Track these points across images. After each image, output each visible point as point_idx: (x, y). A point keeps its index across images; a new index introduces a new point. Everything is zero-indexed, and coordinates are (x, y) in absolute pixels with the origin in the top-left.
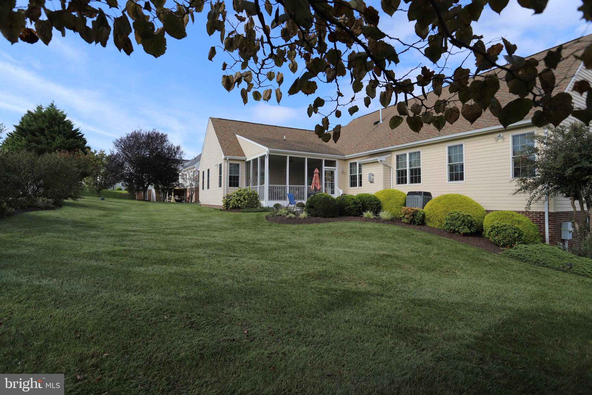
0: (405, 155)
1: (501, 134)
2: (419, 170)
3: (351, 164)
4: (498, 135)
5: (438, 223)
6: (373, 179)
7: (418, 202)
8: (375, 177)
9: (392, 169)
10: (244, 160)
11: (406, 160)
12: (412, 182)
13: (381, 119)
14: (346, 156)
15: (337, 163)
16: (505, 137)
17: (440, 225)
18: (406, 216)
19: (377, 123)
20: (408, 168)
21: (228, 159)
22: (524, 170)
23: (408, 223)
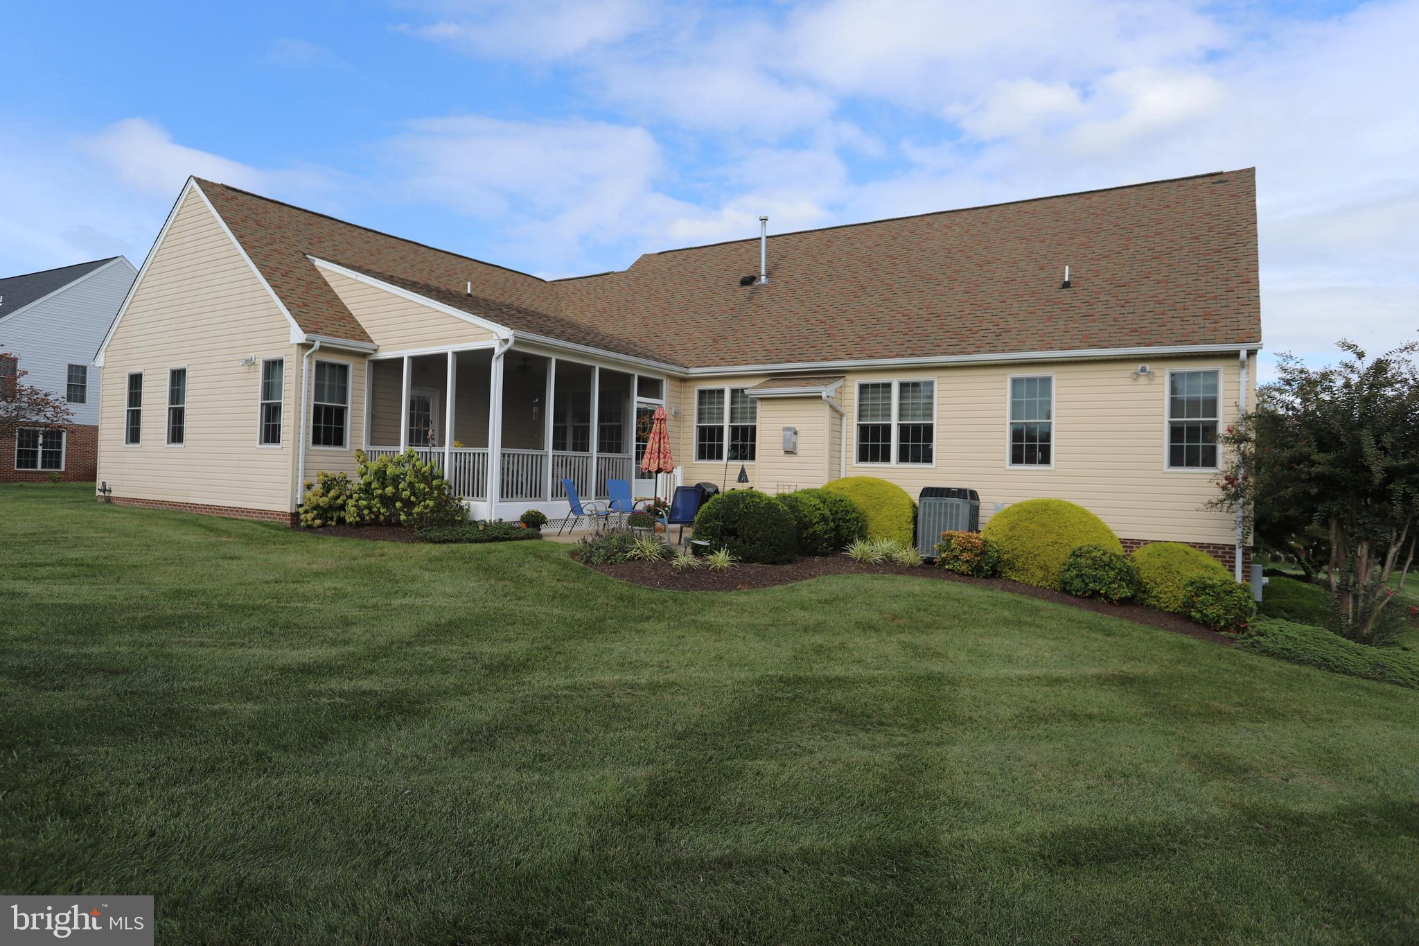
0: (888, 386)
1: (1148, 366)
2: (929, 429)
3: (702, 393)
4: (1140, 366)
5: (1040, 574)
6: (795, 445)
7: (957, 515)
8: (800, 440)
9: (844, 419)
10: (364, 355)
11: (889, 398)
12: (903, 458)
13: (763, 272)
14: (692, 370)
15: (666, 386)
16: (1158, 373)
17: (1045, 578)
18: (965, 554)
19: (748, 281)
20: (894, 422)
21: (317, 345)
22: (1193, 452)
23: (968, 575)
